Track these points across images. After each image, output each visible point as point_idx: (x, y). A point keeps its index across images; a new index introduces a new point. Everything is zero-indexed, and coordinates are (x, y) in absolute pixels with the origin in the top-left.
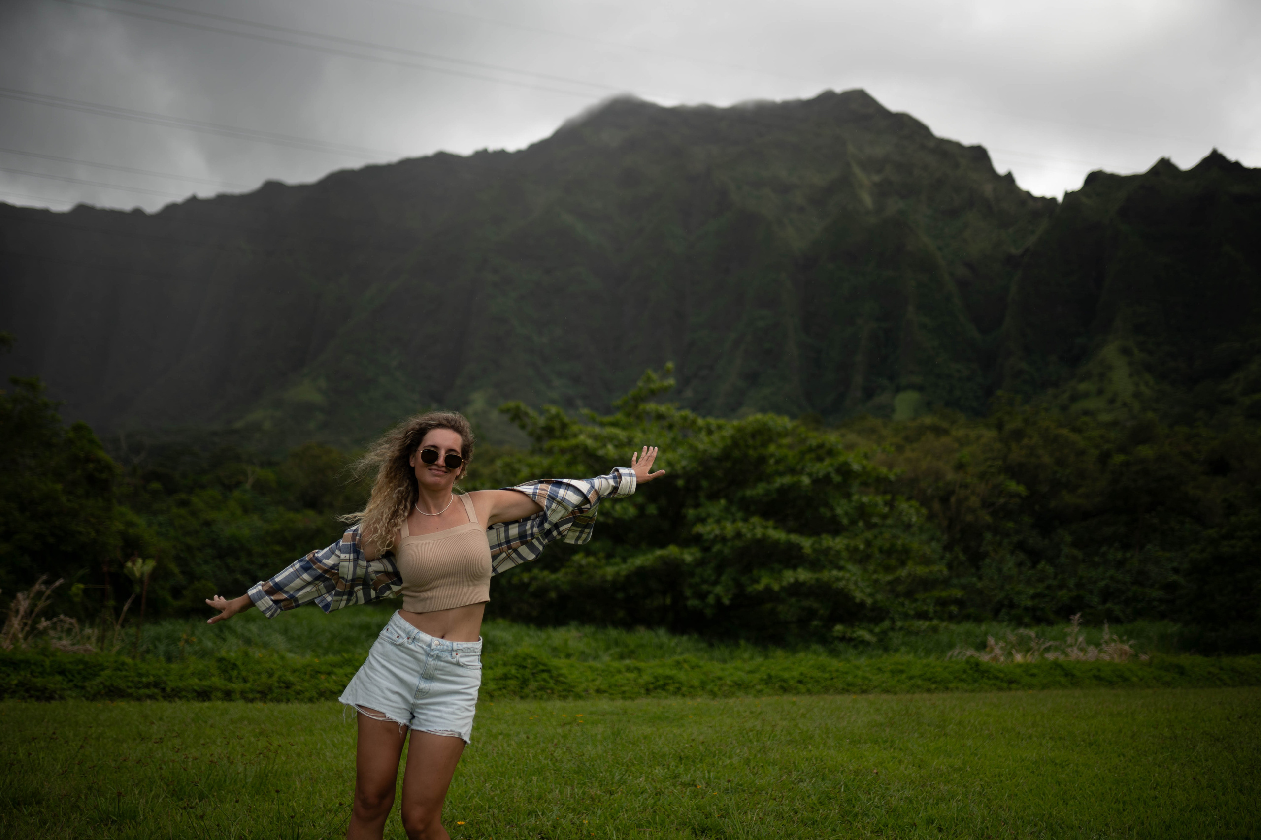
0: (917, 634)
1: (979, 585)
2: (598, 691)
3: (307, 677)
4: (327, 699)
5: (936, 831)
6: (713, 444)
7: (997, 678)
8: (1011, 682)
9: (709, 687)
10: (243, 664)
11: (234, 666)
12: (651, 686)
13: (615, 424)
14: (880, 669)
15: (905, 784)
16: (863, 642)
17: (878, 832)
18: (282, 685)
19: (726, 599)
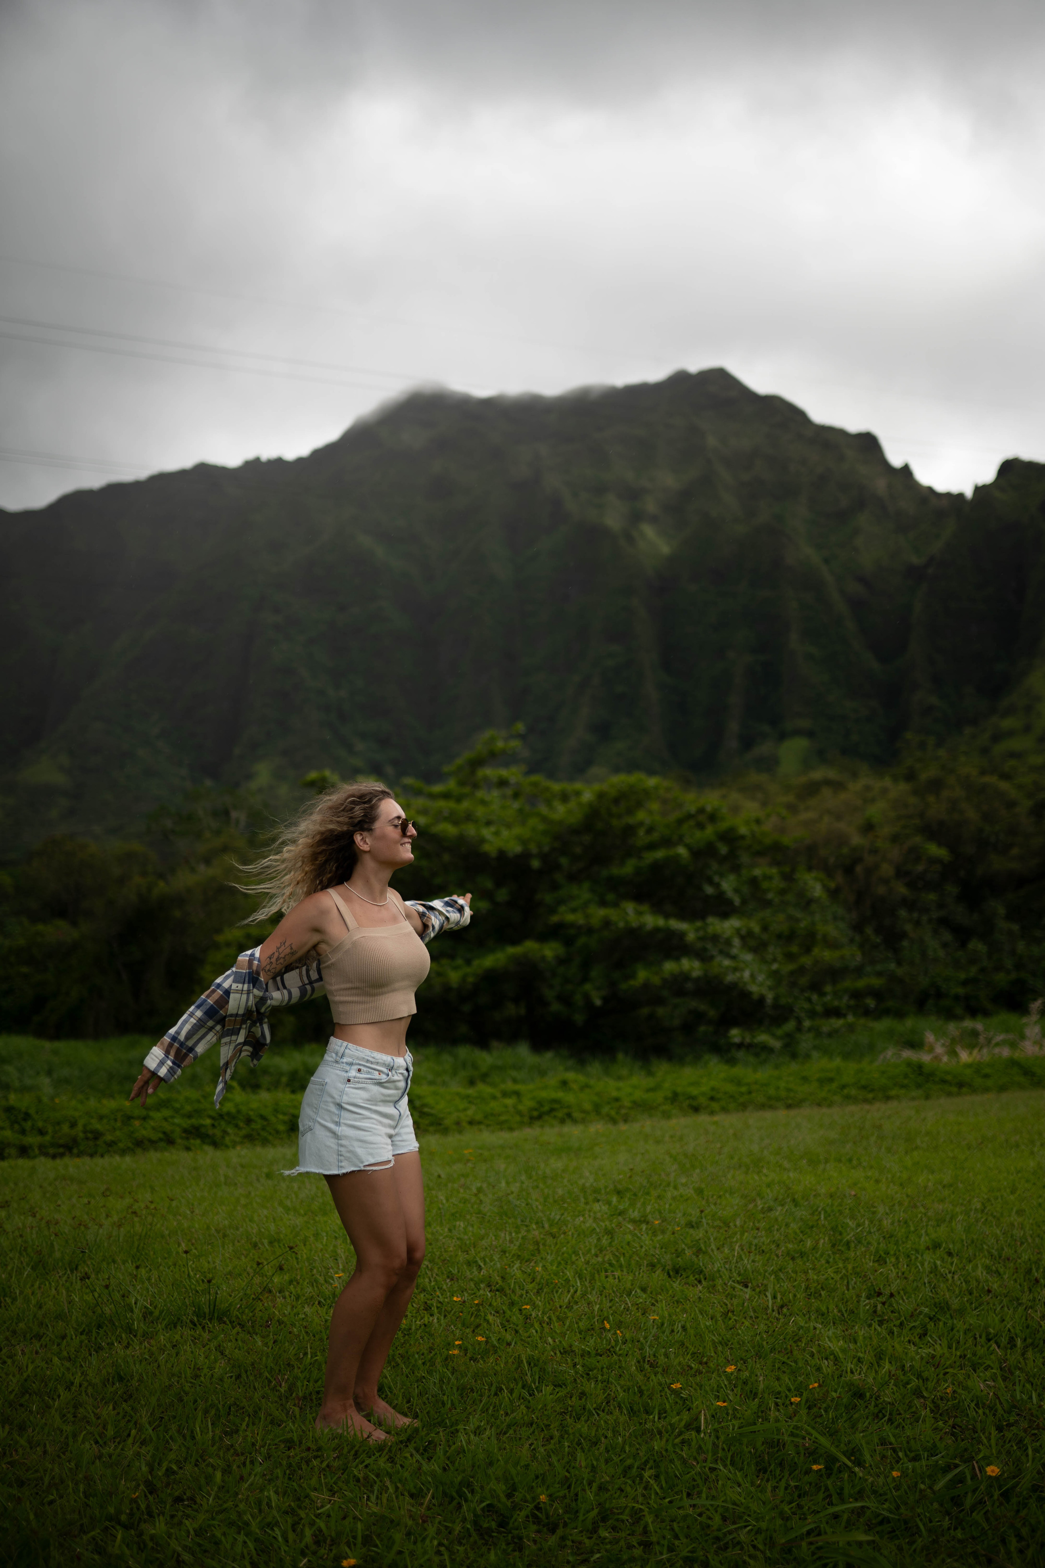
0: (830, 1035)
1: (900, 972)
2: (473, 1122)
3: (119, 1124)
4: (145, 1150)
5: (946, 1257)
7: (944, 1081)
8: (961, 1085)
9: (605, 1110)
10: (37, 1113)
11: (27, 1116)
12: (535, 1114)
13: (446, 796)
14: (805, 1079)
15: (894, 1205)
16: (766, 1049)
17: (881, 1260)
18: (89, 1135)
19: (597, 1000)
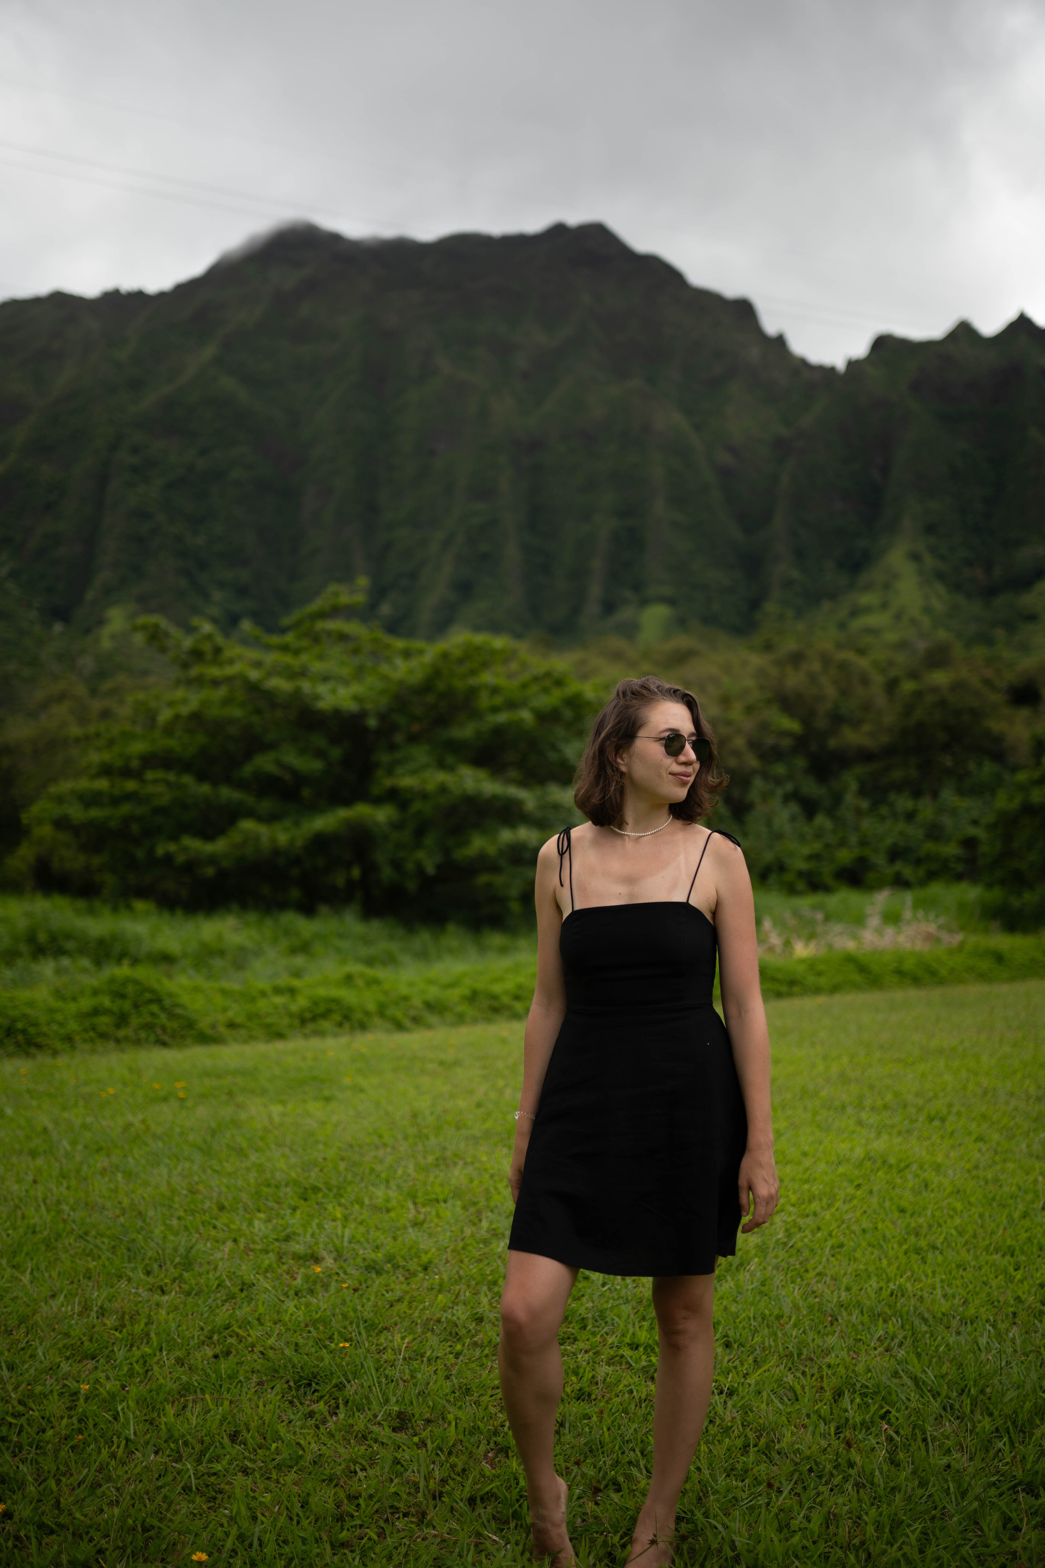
2: (232, 1025)
6: (411, 672)
7: (774, 979)
9: (391, 1011)
12: (308, 1015)
13: (285, 648)
19: (430, 869)
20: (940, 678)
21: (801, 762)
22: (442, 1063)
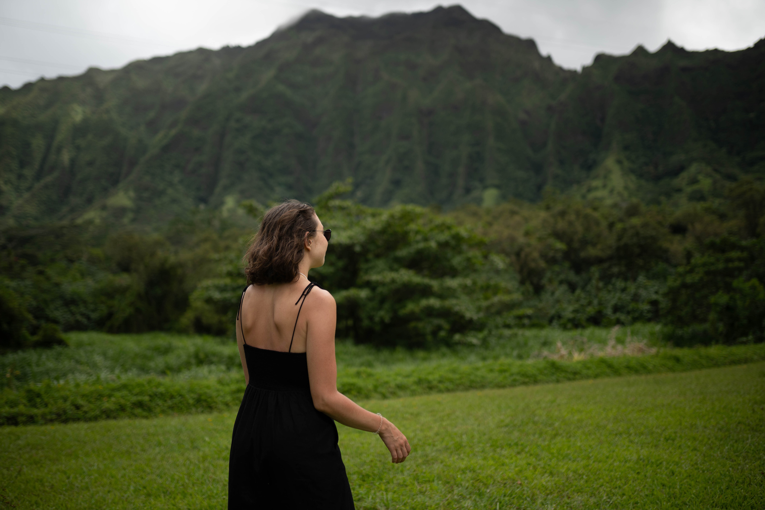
3: (93, 400)
6: (375, 224)
7: (566, 372)
9: (380, 391)
10: (46, 393)
11: (39, 395)
18: (74, 407)
19: (387, 319)
20: (635, 221)
21: (567, 264)
22: (412, 414)
